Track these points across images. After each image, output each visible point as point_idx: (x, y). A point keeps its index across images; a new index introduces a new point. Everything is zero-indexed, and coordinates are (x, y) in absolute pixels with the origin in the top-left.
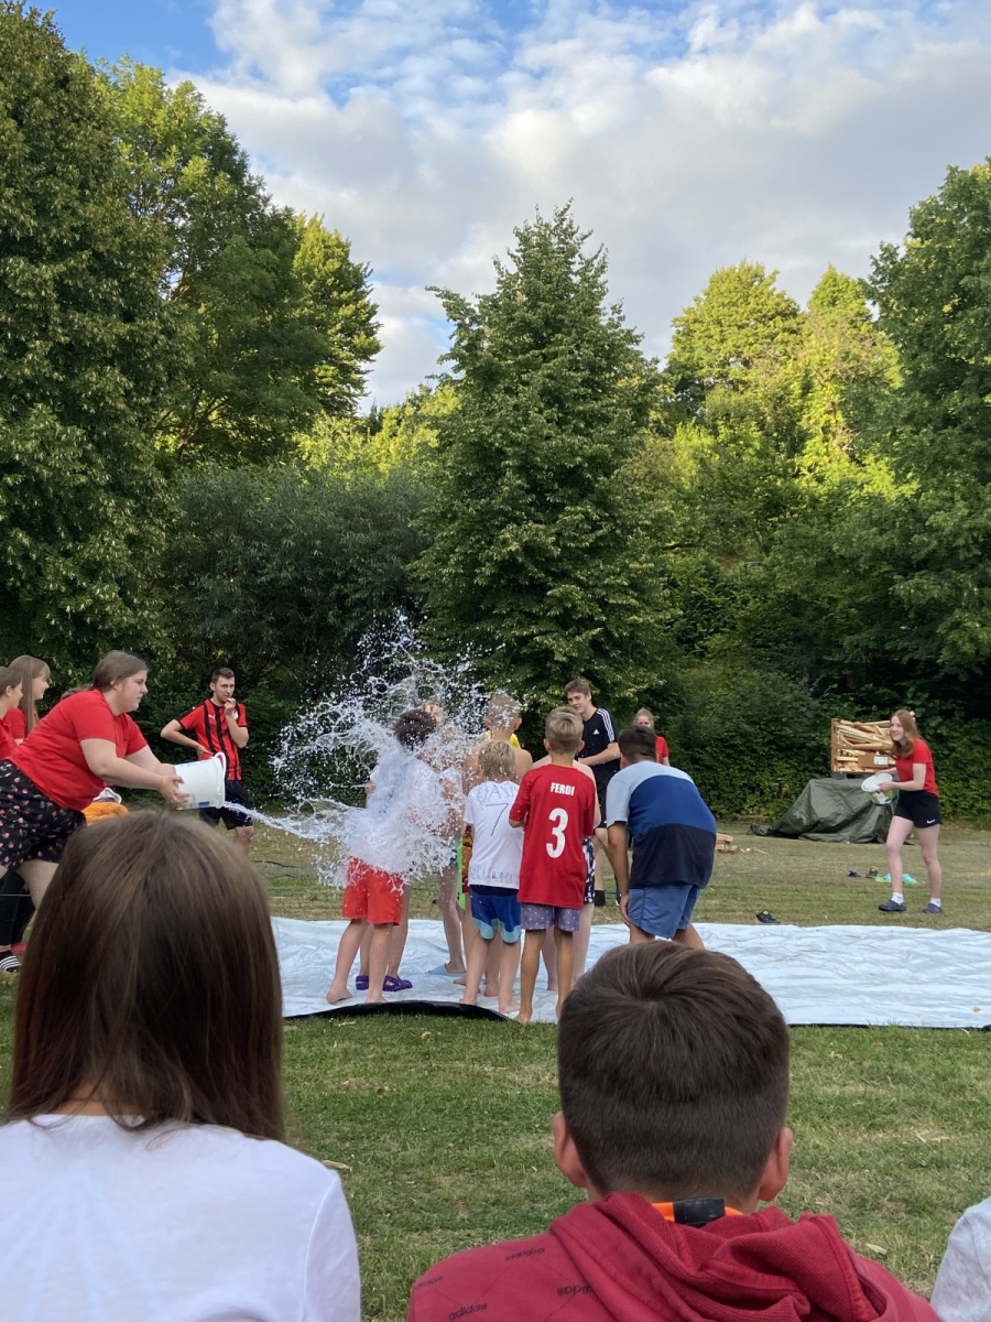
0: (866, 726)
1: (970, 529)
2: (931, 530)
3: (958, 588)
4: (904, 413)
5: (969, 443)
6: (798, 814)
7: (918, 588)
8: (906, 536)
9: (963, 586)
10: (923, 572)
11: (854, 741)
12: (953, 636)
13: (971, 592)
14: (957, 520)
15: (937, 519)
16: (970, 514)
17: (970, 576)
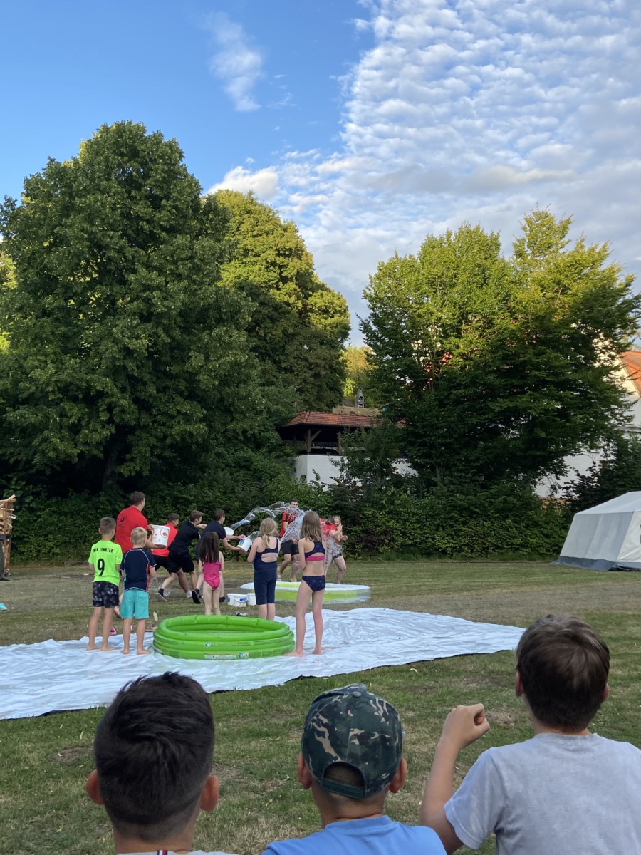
1: (56, 382)
2: (32, 380)
3: (47, 417)
4: (17, 305)
5: (57, 328)
7: (22, 416)
8: (16, 383)
9: (50, 416)
10: (26, 406)
12: (43, 446)
13: (55, 419)
14: (48, 375)
15: (36, 374)
16: (56, 372)
17: (54, 410)
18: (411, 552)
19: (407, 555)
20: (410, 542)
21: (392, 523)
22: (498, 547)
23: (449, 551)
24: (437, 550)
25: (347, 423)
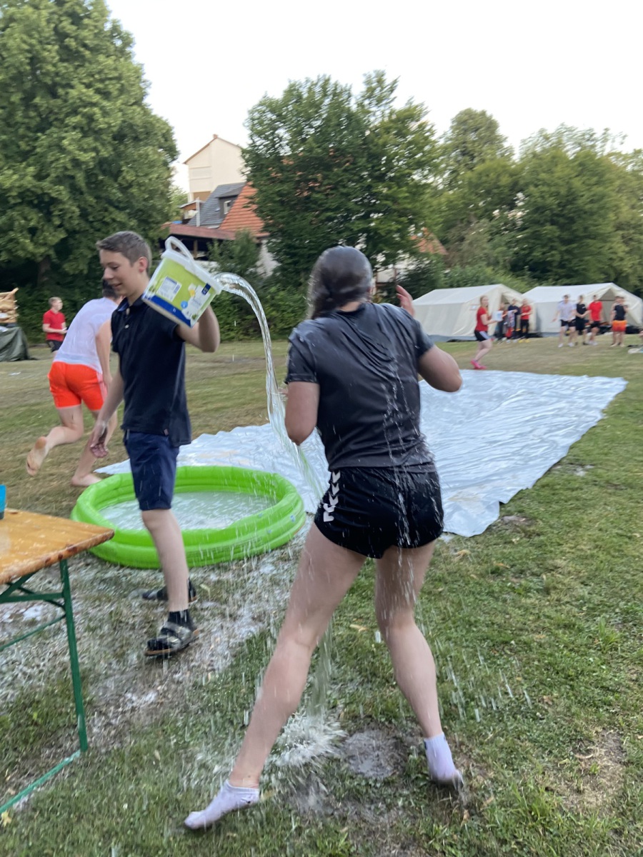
25: (203, 234)
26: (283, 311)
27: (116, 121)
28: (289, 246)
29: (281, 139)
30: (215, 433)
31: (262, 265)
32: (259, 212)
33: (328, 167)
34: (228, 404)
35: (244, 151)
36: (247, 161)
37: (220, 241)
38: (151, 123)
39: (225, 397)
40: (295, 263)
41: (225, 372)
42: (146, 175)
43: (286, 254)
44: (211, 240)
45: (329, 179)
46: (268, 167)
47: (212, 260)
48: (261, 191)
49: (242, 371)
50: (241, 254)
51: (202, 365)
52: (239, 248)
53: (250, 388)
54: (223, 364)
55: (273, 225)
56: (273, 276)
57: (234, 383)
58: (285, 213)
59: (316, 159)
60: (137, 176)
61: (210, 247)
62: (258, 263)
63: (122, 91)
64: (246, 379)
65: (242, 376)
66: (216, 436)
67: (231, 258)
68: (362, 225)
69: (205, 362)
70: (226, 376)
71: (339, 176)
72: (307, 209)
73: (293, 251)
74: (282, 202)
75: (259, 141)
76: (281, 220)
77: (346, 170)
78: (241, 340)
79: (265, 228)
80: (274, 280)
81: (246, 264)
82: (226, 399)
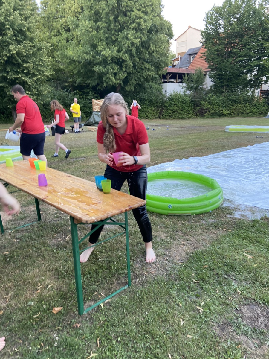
0: (99, 100)
6: (92, 121)
7: (98, 69)
9: (109, 69)
11: (97, 104)
12: (107, 80)
14: (109, 53)
15: (104, 53)
16: (111, 52)
18: (214, 115)
19: (213, 116)
20: (215, 112)
21: (209, 106)
22: (242, 113)
23: (227, 115)
24: (223, 114)
25: (181, 71)
26: (214, 105)
27: (149, 24)
28: (219, 75)
29: (220, 25)
30: (181, 159)
31: (206, 84)
32: (207, 60)
33: (242, 36)
34: (187, 146)
35: (202, 32)
36: (203, 37)
37: (188, 74)
38: (163, 23)
39: (186, 143)
40: (221, 83)
41: (186, 132)
42: (160, 47)
43: (217, 78)
44: (184, 74)
45: (242, 42)
46: (213, 39)
47: (184, 83)
48: (209, 50)
49: (194, 132)
50: (197, 80)
51: (176, 129)
52: (196, 77)
53: (197, 140)
54: (185, 129)
55: (213, 65)
56: (211, 89)
57: (190, 137)
58: (219, 59)
59: (236, 33)
60: (156, 48)
61: (184, 77)
62: (204, 83)
63: (152, 11)
64: (195, 135)
65: (194, 134)
66: (182, 160)
67: (192, 81)
68: (256, 63)
69: (178, 128)
70: (186, 134)
71: (247, 40)
72: (229, 57)
73: (221, 77)
74: (218, 55)
75: (209, 27)
76: (216, 63)
77: (250, 37)
78: (194, 118)
79: (209, 67)
80: (211, 90)
81: (199, 84)
82: (187, 144)
